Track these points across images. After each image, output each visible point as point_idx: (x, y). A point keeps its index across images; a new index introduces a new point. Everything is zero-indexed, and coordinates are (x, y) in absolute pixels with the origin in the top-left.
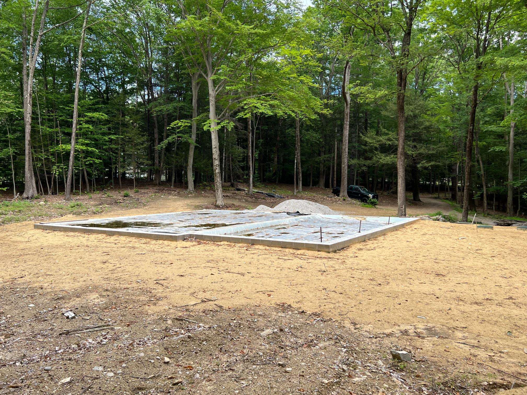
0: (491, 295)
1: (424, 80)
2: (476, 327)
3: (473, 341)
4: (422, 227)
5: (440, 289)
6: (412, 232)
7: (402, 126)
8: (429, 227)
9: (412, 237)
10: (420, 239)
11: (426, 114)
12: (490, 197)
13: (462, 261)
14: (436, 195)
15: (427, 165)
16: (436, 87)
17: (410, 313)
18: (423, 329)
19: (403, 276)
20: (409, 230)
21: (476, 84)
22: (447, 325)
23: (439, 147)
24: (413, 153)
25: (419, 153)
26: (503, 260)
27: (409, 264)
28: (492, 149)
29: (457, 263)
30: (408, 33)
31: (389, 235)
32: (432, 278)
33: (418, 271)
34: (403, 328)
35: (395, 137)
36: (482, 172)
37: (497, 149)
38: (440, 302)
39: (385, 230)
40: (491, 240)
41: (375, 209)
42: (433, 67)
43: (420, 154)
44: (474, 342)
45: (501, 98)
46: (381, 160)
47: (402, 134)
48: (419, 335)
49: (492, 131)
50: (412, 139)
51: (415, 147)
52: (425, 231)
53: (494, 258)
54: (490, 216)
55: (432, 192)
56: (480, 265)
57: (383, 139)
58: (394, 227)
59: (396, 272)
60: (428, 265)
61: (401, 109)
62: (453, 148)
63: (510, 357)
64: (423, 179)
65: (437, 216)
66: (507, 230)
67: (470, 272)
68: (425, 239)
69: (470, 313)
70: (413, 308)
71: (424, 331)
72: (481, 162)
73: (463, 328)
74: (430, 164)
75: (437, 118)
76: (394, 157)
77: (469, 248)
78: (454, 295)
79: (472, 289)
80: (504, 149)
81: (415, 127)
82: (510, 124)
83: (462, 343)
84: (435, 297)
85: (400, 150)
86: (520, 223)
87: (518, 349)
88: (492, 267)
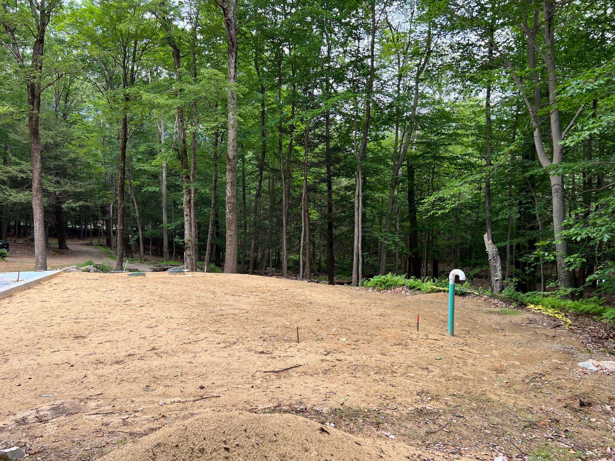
0: (134, 350)
1: (66, 102)
2: (113, 390)
3: (107, 408)
4: (64, 280)
5: (76, 354)
6: (51, 289)
7: (37, 156)
8: (73, 281)
9: (50, 295)
10: (59, 297)
11: (71, 144)
12: (146, 241)
13: (108, 316)
14: (88, 241)
15: (74, 205)
16: (83, 113)
17: (33, 394)
18: (48, 410)
19: (29, 348)
20: (46, 287)
21: (124, 117)
22: (80, 397)
23: (88, 185)
24: (56, 190)
25: (64, 191)
26: (151, 309)
27: (40, 330)
28: (145, 190)
29: (102, 319)
30: (41, 41)
31: (18, 296)
32: (68, 343)
33: (51, 337)
34: (19, 416)
35: (30, 168)
36: (137, 215)
37: (150, 189)
38: (74, 371)
39: (12, 289)
40: (142, 288)
41: (3, 262)
42: (77, 88)
43: (66, 192)
44: (109, 408)
45: (154, 136)
46: (10, 198)
47: (38, 165)
48: (41, 420)
49: (144, 170)
50: (54, 172)
51: (58, 182)
52: (68, 285)
53: (142, 308)
54: (147, 262)
55: (84, 238)
56: (127, 317)
57: (13, 170)
58: (26, 285)
59: (20, 343)
60: (66, 327)
61: (35, 133)
62: (106, 187)
63: (145, 414)
64: (72, 222)
65: (88, 266)
66: (159, 275)
67: (116, 327)
68: (65, 295)
69: (109, 375)
70: (37, 386)
71: (49, 413)
72: (135, 203)
73: (98, 395)
74: (78, 204)
75: (85, 150)
76: (29, 194)
77: (118, 300)
78: (93, 358)
79: (115, 346)
80: (157, 189)
81: (56, 158)
82: (162, 164)
83: (94, 414)
84: (70, 365)
85: (35, 185)
86: (175, 267)
87: (154, 403)
88: (139, 318)
